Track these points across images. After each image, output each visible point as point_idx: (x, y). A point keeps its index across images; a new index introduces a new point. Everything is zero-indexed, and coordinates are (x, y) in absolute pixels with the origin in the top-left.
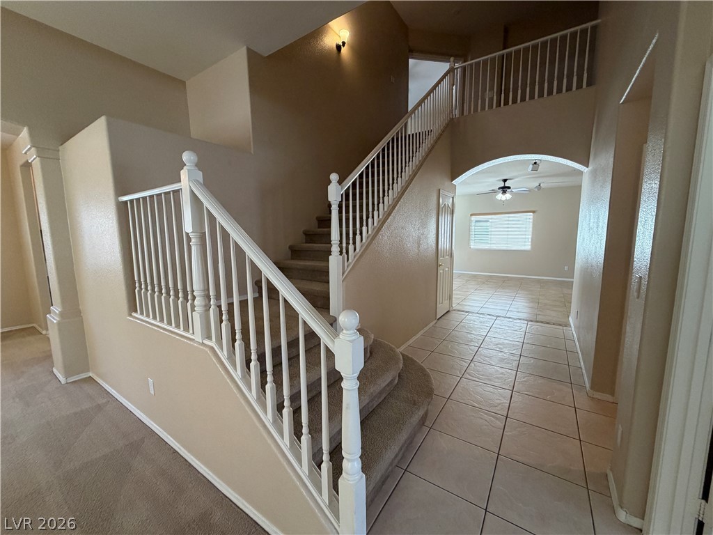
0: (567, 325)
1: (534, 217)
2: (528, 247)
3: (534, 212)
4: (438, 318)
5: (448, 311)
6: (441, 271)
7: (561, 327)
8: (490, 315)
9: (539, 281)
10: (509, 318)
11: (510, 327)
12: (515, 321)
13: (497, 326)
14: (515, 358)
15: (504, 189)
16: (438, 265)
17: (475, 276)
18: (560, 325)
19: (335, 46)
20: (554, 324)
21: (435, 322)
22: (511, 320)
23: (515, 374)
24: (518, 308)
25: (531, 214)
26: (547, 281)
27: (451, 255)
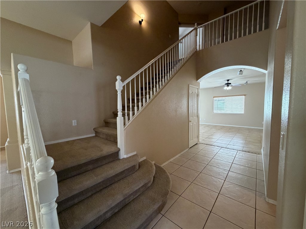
0: (259, 153)
1: (245, 98)
2: (243, 112)
3: (245, 95)
4: (189, 147)
5: (197, 144)
6: (192, 124)
7: (256, 155)
8: (218, 146)
9: (248, 129)
10: (228, 148)
11: (227, 153)
12: (231, 150)
13: (220, 153)
14: (226, 172)
15: (228, 84)
16: (189, 121)
17: (216, 126)
18: (255, 153)
19: (138, 22)
20: (252, 153)
21: (188, 149)
22: (228, 149)
23: (223, 182)
24: (234, 143)
25: (244, 96)
26: (253, 129)
27: (198, 116)
